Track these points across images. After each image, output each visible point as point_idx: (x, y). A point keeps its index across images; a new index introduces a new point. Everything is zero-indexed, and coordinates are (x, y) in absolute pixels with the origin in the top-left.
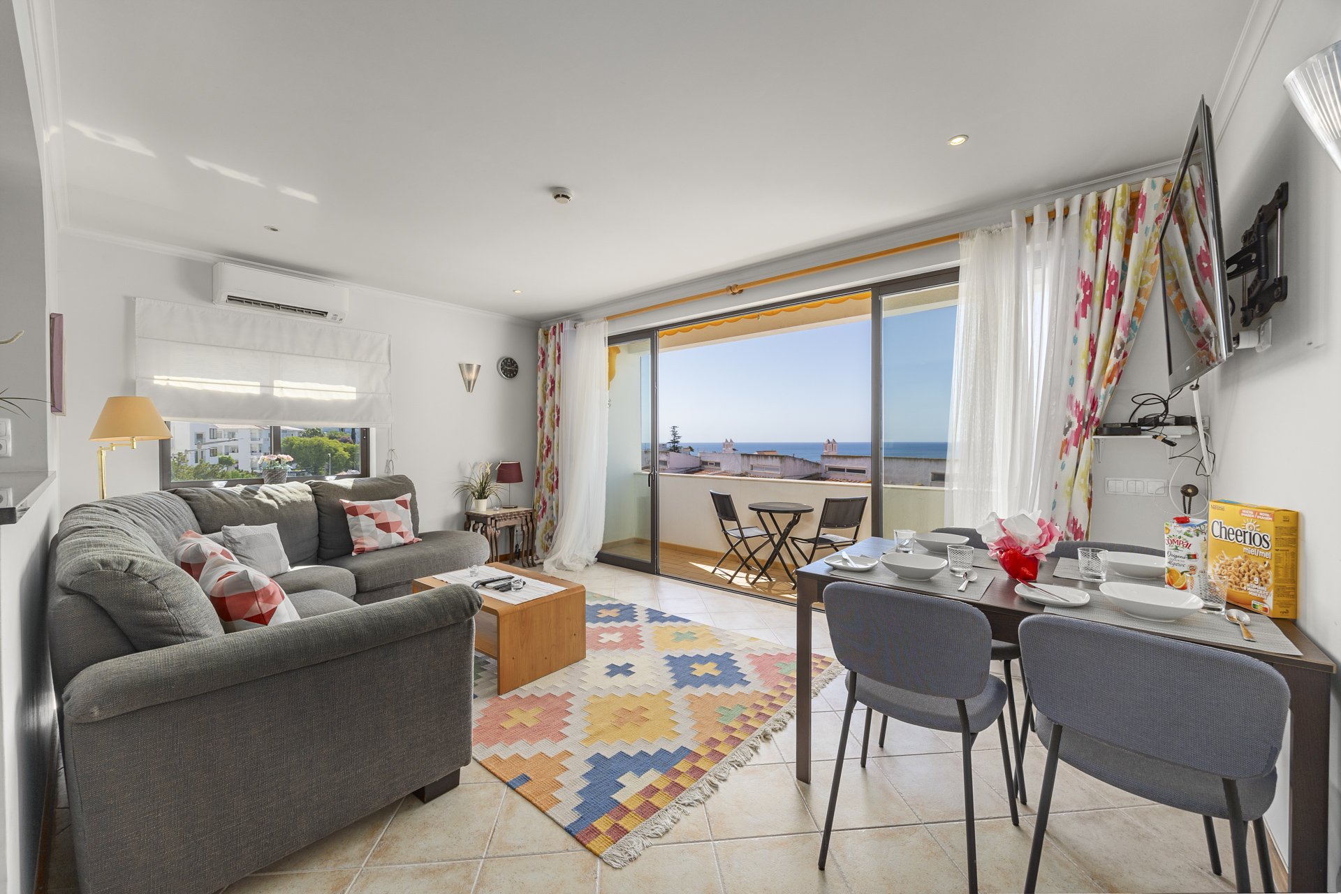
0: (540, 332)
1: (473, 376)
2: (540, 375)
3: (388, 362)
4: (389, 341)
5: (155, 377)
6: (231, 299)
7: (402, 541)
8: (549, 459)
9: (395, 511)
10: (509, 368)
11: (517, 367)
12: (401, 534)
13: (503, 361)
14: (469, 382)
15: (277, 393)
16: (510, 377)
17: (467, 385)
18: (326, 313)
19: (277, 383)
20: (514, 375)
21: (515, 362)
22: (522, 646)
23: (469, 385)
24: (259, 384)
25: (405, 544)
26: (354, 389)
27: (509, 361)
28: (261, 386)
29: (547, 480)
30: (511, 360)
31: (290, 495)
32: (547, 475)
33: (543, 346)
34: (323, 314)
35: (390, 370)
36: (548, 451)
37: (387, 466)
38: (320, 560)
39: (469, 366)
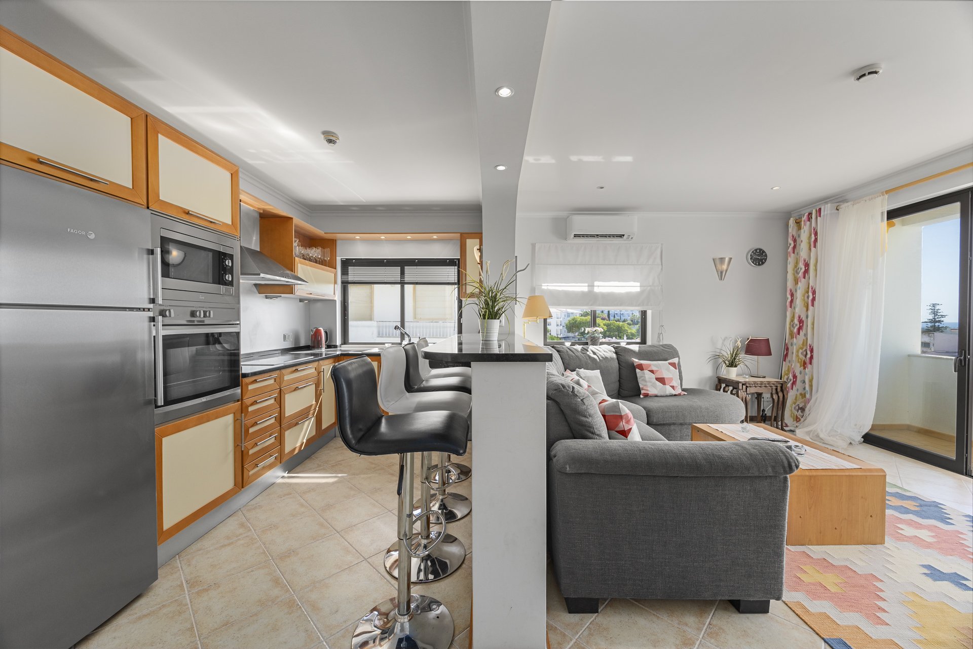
0: (792, 222)
1: (725, 267)
2: (791, 260)
3: (660, 263)
4: (662, 248)
5: (543, 285)
6: (575, 236)
7: (674, 392)
8: (801, 336)
9: (668, 370)
10: (759, 257)
11: (766, 255)
12: (673, 387)
13: (753, 252)
14: (722, 273)
15: (596, 290)
16: (759, 265)
17: (720, 275)
18: (624, 235)
19: (596, 283)
20: (763, 263)
21: (764, 252)
22: (810, 508)
23: (721, 275)
24: (587, 285)
25: (675, 395)
26: (638, 284)
27: (758, 251)
28: (588, 286)
29: (797, 356)
30: (760, 250)
31: (604, 353)
32: (798, 351)
33: (794, 233)
34: (621, 236)
35: (662, 269)
36: (800, 329)
37: (659, 337)
38: (620, 397)
39: (722, 260)
